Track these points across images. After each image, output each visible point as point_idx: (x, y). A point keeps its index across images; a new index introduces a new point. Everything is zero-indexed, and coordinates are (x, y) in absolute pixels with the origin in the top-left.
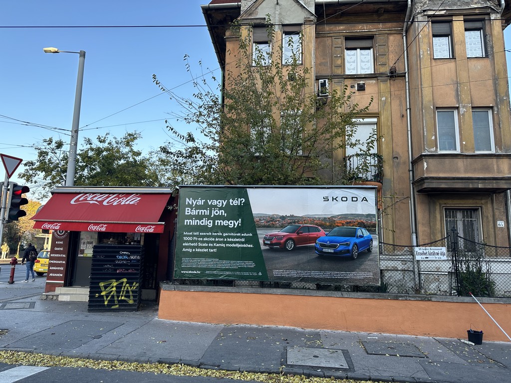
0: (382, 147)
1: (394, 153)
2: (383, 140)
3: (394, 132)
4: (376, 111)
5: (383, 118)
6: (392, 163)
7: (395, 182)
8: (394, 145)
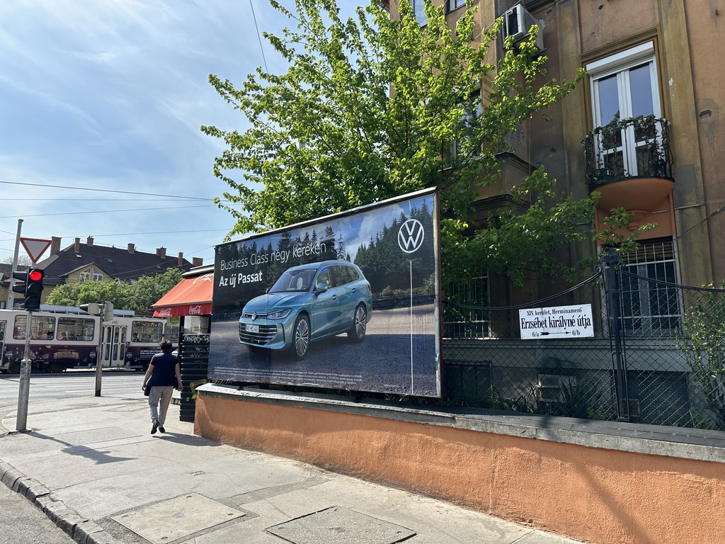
0: (669, 97)
1: (700, 105)
2: (671, 82)
3: (697, 59)
4: (650, 27)
5: (667, 36)
6: (694, 127)
7: (706, 168)
8: (699, 85)
